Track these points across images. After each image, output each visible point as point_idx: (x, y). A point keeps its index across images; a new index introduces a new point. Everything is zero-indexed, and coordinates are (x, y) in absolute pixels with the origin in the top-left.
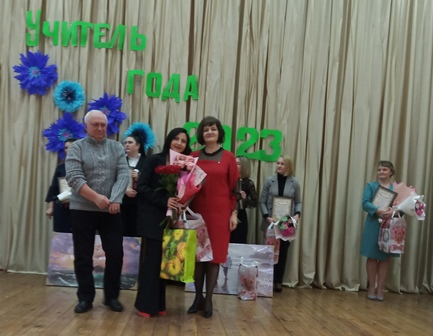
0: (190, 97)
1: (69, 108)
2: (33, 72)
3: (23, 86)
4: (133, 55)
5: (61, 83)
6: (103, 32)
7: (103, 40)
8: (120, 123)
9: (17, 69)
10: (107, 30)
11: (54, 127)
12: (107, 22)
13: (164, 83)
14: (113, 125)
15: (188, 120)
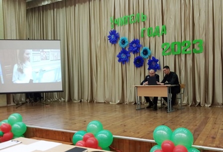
0: (163, 34)
1: (124, 46)
3: (110, 42)
4: (143, 23)
5: (121, 39)
6: (132, 18)
8: (140, 48)
10: (134, 16)
11: (120, 53)
14: (137, 49)
15: (163, 42)
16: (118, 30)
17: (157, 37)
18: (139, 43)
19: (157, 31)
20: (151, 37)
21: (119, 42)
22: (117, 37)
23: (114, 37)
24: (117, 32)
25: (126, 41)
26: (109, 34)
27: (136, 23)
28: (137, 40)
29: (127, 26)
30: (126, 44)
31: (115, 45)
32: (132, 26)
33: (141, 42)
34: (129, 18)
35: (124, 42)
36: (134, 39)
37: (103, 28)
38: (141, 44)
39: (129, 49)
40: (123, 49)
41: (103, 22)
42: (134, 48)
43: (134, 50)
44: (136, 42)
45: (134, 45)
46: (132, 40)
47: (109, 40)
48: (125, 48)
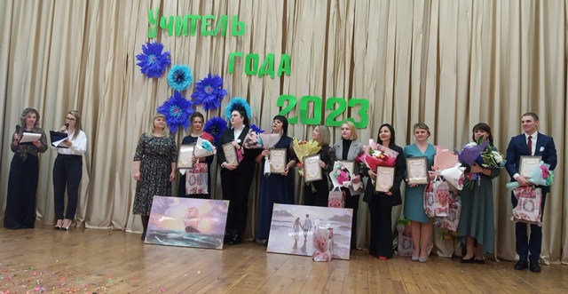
0: (283, 73)
1: (179, 88)
2: (152, 59)
3: (143, 71)
4: (234, 40)
5: (174, 67)
6: (209, 22)
7: (209, 29)
8: (221, 99)
9: (139, 57)
10: (213, 20)
11: (167, 104)
12: (212, 14)
13: (261, 63)
14: (215, 100)
15: (281, 93)
16: (168, 43)
17: (268, 78)
18: (222, 85)
19: (270, 66)
20: (253, 77)
21: (169, 74)
22: (165, 62)
23: (154, 61)
24: (164, 51)
25: (187, 75)
26: (140, 51)
27: (218, 36)
28: (216, 78)
29: (194, 39)
30: (186, 83)
31: (156, 80)
32: (207, 42)
33: (227, 85)
34: (200, 22)
35: (180, 77)
36: (210, 75)
37: (126, 33)
38: (225, 87)
39: (193, 97)
40: (176, 92)
41: (127, 19)
42: (207, 95)
43: (207, 100)
44: (213, 82)
45: (208, 89)
46: (203, 76)
47: (138, 64)
48: (185, 91)
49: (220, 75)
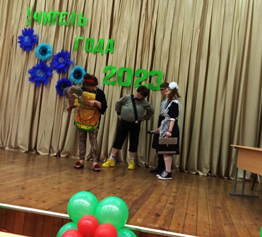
0: (109, 52)
1: (43, 58)
2: (26, 39)
3: (21, 46)
4: (79, 29)
5: (40, 44)
7: (64, 21)
8: (69, 66)
9: (20, 38)
10: (67, 15)
11: (34, 68)
12: (67, 11)
14: (65, 67)
15: (107, 64)
16: (37, 29)
17: (99, 55)
18: (70, 57)
19: (101, 47)
20: (90, 54)
21: (37, 49)
22: (34, 41)
23: (28, 40)
24: (34, 33)
25: (49, 50)
26: (20, 34)
27: (70, 26)
28: (67, 52)
29: (54, 28)
30: (48, 55)
31: (28, 53)
32: (62, 29)
33: (73, 58)
34: (59, 16)
35: (44, 51)
36: (62, 50)
37: (13, 22)
38: (72, 59)
39: (51, 64)
40: (41, 61)
41: (14, 12)
42: (60, 64)
43: (59, 67)
44: (65, 55)
45: (61, 60)
46: (58, 50)
47: (19, 42)
48: (46, 61)
49: (69, 51)
